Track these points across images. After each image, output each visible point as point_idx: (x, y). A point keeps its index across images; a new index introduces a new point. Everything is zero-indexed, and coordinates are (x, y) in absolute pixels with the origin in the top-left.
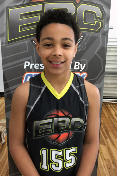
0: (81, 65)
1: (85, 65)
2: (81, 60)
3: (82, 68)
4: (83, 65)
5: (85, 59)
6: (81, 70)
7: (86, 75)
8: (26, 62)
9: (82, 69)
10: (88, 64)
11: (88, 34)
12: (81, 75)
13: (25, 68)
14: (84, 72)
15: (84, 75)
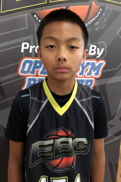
0: (98, 49)
1: (103, 50)
2: (98, 43)
3: (100, 53)
4: (100, 50)
5: (103, 42)
6: (97, 57)
7: (104, 63)
8: (23, 44)
9: (100, 55)
10: (107, 48)
11: (109, 8)
12: (97, 63)
13: (22, 51)
14: (102, 59)
15: (101, 64)
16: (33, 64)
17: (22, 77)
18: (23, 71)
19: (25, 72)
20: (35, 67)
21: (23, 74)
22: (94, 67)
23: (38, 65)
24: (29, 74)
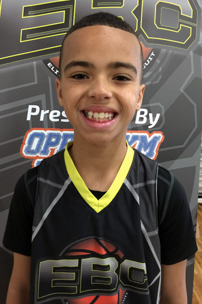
0: (151, 115)
1: (158, 115)
2: (151, 105)
3: (153, 121)
4: (154, 116)
5: (159, 104)
6: (150, 127)
7: (162, 137)
8: (30, 107)
9: (153, 124)
10: (165, 113)
11: (166, 50)
12: (149, 137)
13: (29, 118)
14: (157, 131)
15: (156, 138)
16: (46, 139)
17: (27, 159)
18: (29, 150)
19: (33, 152)
20: (49, 143)
21: (29, 155)
22: (145, 143)
23: (53, 140)
24: (38, 154)
